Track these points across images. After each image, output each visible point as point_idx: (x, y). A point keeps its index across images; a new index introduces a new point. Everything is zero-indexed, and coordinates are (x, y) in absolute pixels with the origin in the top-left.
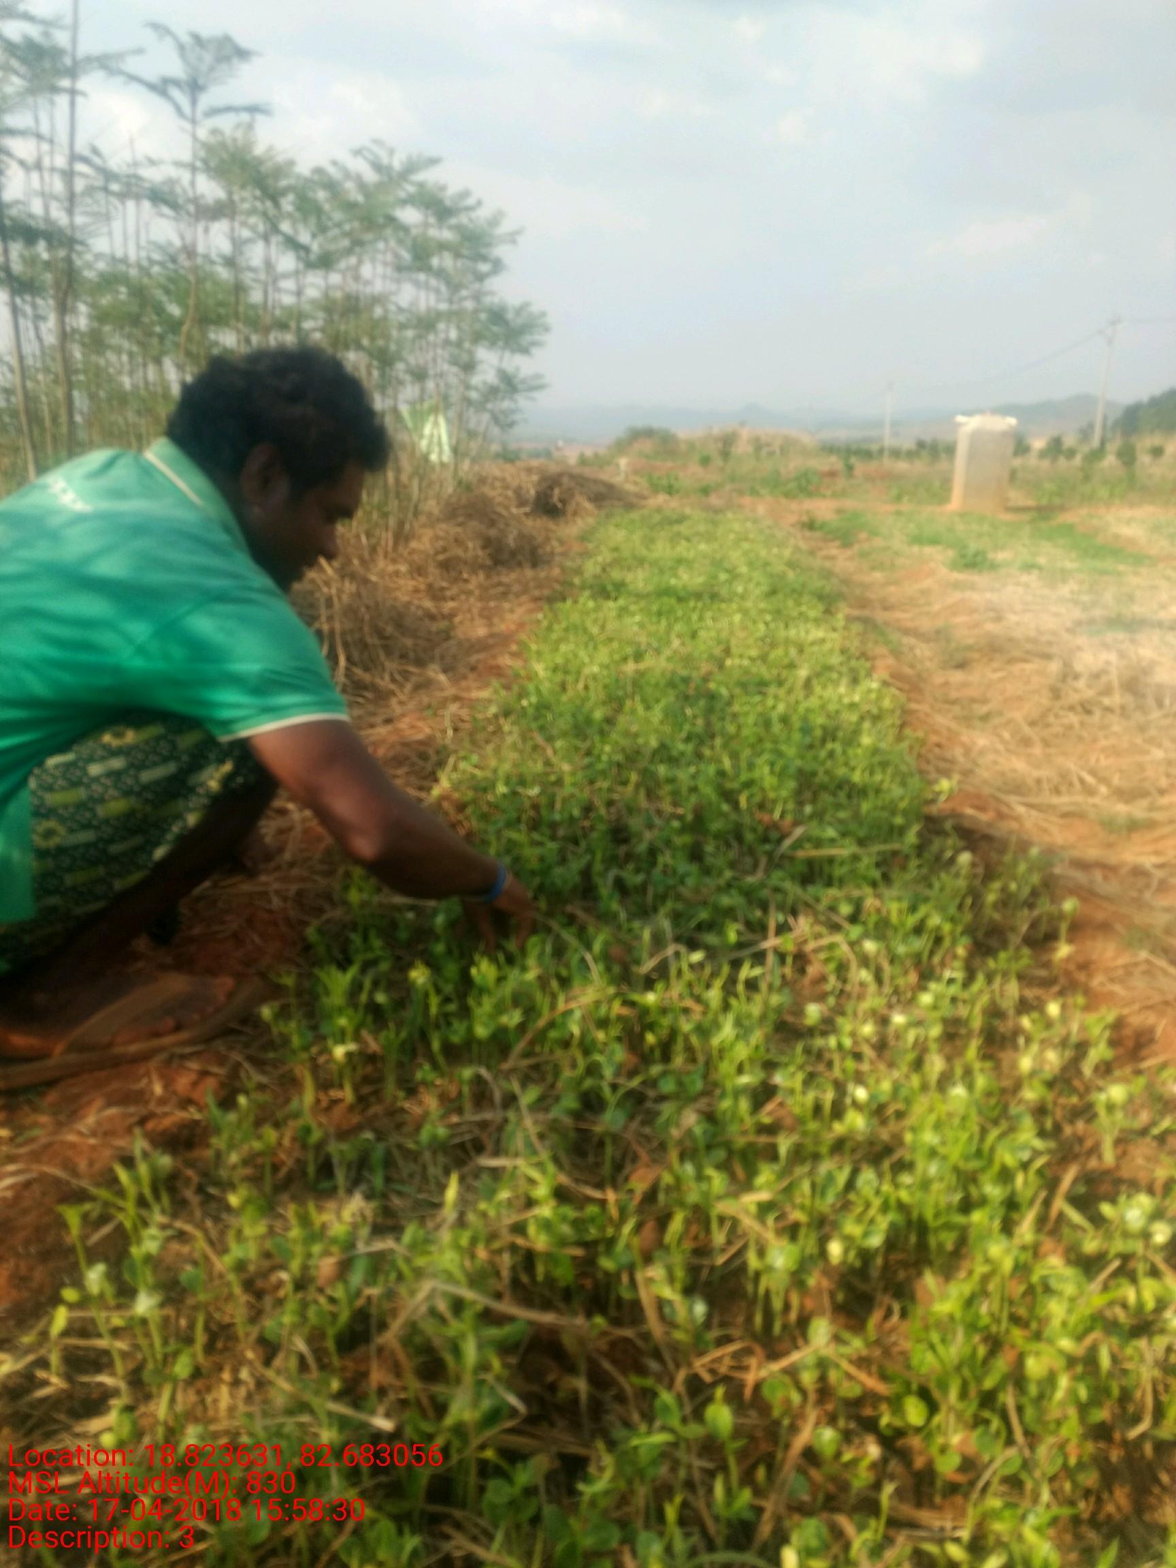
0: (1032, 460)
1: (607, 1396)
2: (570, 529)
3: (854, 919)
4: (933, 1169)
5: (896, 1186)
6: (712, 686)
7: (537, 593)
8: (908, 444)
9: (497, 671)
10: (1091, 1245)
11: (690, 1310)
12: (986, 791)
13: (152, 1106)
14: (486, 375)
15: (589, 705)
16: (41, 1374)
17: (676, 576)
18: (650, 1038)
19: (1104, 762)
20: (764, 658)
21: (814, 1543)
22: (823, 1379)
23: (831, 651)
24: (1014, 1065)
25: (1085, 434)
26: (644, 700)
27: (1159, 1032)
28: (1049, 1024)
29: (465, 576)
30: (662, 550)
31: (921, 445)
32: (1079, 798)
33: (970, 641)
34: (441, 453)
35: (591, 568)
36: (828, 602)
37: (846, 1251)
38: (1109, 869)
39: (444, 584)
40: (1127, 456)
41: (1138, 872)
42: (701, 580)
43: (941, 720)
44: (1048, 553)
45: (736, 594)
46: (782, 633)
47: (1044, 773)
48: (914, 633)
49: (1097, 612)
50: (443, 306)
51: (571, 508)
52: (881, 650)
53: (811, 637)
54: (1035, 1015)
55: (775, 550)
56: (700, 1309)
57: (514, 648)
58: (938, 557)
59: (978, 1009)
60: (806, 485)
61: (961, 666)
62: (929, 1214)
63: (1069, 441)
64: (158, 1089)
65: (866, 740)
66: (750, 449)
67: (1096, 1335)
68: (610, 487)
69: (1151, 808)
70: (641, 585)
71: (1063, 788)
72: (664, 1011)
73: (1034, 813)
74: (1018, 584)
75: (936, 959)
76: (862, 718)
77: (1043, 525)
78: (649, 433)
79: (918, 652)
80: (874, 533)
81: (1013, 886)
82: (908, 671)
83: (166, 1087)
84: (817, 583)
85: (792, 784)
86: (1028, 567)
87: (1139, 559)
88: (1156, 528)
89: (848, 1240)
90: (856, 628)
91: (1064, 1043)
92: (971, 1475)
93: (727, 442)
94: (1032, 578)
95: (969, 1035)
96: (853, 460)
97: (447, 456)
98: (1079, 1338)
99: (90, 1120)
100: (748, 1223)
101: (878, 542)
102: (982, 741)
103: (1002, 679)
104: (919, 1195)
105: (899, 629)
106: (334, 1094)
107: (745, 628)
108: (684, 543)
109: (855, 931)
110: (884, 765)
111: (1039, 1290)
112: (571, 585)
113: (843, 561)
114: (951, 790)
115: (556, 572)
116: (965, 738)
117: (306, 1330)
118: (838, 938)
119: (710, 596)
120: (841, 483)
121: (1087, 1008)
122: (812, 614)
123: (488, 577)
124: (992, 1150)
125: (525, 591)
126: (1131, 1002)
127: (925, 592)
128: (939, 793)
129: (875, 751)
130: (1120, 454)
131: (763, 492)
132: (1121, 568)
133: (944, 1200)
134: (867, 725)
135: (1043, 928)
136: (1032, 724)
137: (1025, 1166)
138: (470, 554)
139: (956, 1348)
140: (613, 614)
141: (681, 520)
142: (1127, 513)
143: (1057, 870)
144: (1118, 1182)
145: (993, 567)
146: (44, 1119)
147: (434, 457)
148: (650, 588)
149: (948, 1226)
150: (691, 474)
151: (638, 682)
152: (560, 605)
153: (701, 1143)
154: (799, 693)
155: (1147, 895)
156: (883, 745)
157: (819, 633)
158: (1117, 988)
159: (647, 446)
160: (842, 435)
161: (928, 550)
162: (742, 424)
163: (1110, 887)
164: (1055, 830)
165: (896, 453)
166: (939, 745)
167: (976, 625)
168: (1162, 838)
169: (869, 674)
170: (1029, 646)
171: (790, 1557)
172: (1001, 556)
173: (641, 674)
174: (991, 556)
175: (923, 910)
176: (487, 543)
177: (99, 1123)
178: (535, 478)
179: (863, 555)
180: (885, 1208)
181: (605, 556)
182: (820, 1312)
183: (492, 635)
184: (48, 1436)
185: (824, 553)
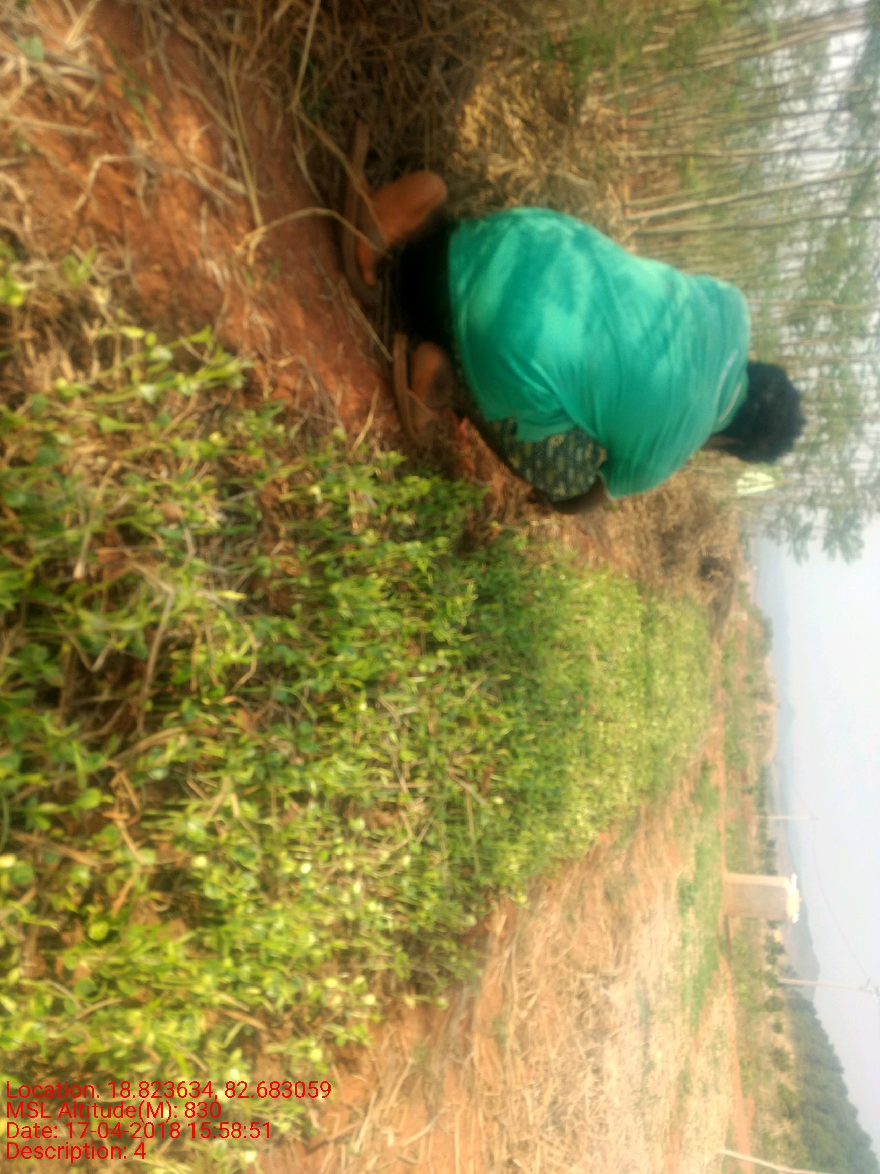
0: (764, 931)
1: (97, 714)
2: (692, 587)
3: (424, 844)
4: (258, 927)
5: (246, 903)
6: (583, 712)
7: (643, 570)
8: (771, 834)
9: (584, 551)
10: (214, 1046)
11: (158, 768)
12: (519, 928)
13: (271, 361)
14: (805, 515)
15: (565, 627)
16: (97, 323)
17: (662, 674)
18: (335, 708)
19: (545, 1013)
20: (607, 749)
21: (18, 876)
22: (119, 865)
23: (613, 799)
24: (329, 974)
25: (788, 971)
26: (570, 667)
27: (357, 1077)
28: (359, 996)
29: (653, 515)
30: (682, 659)
31: (771, 844)
32: (517, 997)
33: (627, 902)
34: (744, 487)
35: (663, 608)
36: (649, 791)
37: (200, 870)
38: (468, 1025)
39: (645, 500)
40: (773, 1005)
41: (467, 1047)
42: (661, 693)
43: (567, 886)
44: (695, 951)
45: (651, 720)
46: (624, 760)
47: (534, 970)
48: (630, 857)
49: (652, 995)
50: (857, 483)
51: (706, 585)
52: (616, 836)
53: (623, 782)
54: (365, 986)
55: (685, 745)
56: (159, 775)
57: (602, 560)
58: (686, 870)
59: (367, 943)
60: (735, 759)
61: (608, 897)
62: (227, 928)
63: (781, 959)
64: (282, 363)
65: (551, 836)
66: (759, 713)
67: (157, 1059)
68: (725, 614)
69: (513, 1052)
70: (654, 648)
71: (523, 984)
72: (354, 715)
73: (505, 964)
74: (671, 932)
75: (400, 908)
76: (566, 830)
77: (715, 947)
78: (767, 634)
79: (616, 862)
80: (702, 817)
81: (454, 959)
82: (602, 856)
83: (285, 368)
84: (662, 781)
85: (516, 786)
86: (684, 939)
87: (695, 1023)
88: (719, 1034)
89: (208, 872)
90: (631, 814)
91: (347, 1008)
92: (61, 977)
93: (764, 695)
94: (676, 942)
95: (349, 939)
96: (756, 793)
97: (741, 492)
98: (155, 1048)
99: (259, 319)
100: (217, 801)
101: (695, 822)
102: (554, 918)
103: (600, 928)
104: (241, 920)
105: (632, 846)
106: (285, 487)
107: (627, 731)
108: (686, 675)
109: (416, 848)
110: (534, 853)
111: (182, 1012)
112: (651, 595)
113: (679, 797)
114: (518, 904)
115: (661, 582)
116: (555, 906)
117: (135, 503)
118: (411, 834)
119: (649, 702)
120: (738, 785)
121: (370, 1022)
122: (640, 781)
123: (653, 532)
124: (273, 968)
125: (645, 561)
126: (377, 1055)
127: (660, 862)
128: (516, 895)
129: (544, 844)
130: (774, 999)
131: (728, 727)
132: (688, 1010)
133: (238, 937)
134: (561, 834)
135: (425, 983)
136: (568, 956)
137: (263, 993)
138: (670, 517)
139: (144, 960)
140: (632, 632)
141: (703, 669)
142: (729, 1009)
143: (466, 990)
144: (254, 1057)
145: (683, 912)
146: (258, 285)
147: (740, 482)
148: (652, 655)
149: (220, 942)
150: (738, 671)
151: (584, 658)
152: (635, 590)
153: (269, 760)
154: (581, 782)
155: (451, 1056)
156: (548, 849)
157: (626, 789)
158: (386, 1042)
159: (757, 634)
160: (775, 783)
161: (692, 860)
162: (779, 706)
163: (456, 1028)
164: (492, 981)
165: (763, 825)
166: (549, 889)
167: (638, 904)
168: (492, 1063)
169: (600, 830)
170: (625, 947)
171: (8, 861)
172: (690, 915)
173: (589, 661)
174: (691, 909)
175: (434, 896)
176: (678, 529)
177: (258, 326)
178: (729, 557)
179: (685, 811)
180: (231, 896)
181: (673, 617)
182: (159, 856)
183: (609, 541)
184: (58, 335)
185: (685, 781)
